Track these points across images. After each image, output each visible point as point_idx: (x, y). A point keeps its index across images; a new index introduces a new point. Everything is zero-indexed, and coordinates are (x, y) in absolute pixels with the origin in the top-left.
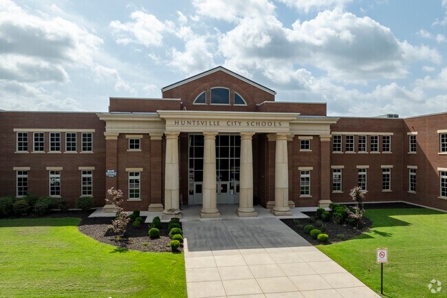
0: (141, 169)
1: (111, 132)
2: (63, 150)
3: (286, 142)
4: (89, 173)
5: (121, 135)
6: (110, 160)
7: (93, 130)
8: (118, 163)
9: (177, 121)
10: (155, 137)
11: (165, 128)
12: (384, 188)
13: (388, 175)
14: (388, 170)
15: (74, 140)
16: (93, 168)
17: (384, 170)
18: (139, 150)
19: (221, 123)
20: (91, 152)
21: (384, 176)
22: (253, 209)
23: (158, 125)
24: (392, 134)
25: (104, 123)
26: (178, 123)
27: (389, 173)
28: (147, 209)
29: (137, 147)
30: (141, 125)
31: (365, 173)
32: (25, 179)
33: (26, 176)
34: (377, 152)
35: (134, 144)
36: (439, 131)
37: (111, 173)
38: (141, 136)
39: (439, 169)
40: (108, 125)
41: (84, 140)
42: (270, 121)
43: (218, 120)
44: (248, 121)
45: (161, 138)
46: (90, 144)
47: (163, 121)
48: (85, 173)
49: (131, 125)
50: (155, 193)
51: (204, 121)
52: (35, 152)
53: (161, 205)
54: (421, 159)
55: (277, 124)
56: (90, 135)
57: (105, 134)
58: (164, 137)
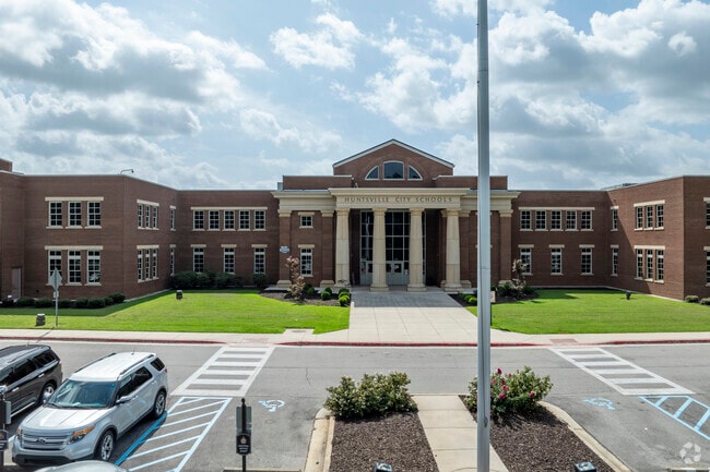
0: (313, 246)
1: (285, 209)
2: (237, 228)
3: (457, 218)
4: (262, 250)
5: (294, 213)
6: (284, 236)
7: (266, 208)
8: (291, 240)
9: (347, 198)
10: (327, 214)
11: (335, 205)
12: (584, 271)
13: (589, 256)
14: (589, 250)
15: (247, 217)
16: (266, 246)
17: (584, 250)
18: (311, 227)
19: (390, 200)
20: (263, 230)
21: (584, 257)
22: (423, 285)
23: (330, 202)
24: (593, 208)
25: (277, 201)
26: (348, 200)
27: (590, 254)
28: (319, 286)
29: (309, 224)
30: (313, 202)
31: (560, 254)
32: (201, 256)
33: (202, 253)
34: (575, 230)
35: (307, 221)
36: (635, 205)
37: (284, 249)
38: (313, 213)
39: (636, 247)
40: (281, 203)
41: (257, 218)
42: (440, 197)
43: (387, 197)
44: (417, 197)
45: (332, 215)
46: (262, 222)
47: (334, 198)
48: (257, 250)
49: (303, 202)
50: (327, 270)
51: (372, 198)
52: (210, 230)
53: (331, 281)
54: (621, 237)
55: (447, 200)
56: (262, 213)
57: (279, 211)
58: (335, 213)
